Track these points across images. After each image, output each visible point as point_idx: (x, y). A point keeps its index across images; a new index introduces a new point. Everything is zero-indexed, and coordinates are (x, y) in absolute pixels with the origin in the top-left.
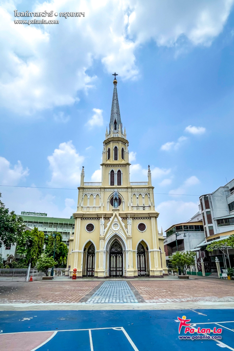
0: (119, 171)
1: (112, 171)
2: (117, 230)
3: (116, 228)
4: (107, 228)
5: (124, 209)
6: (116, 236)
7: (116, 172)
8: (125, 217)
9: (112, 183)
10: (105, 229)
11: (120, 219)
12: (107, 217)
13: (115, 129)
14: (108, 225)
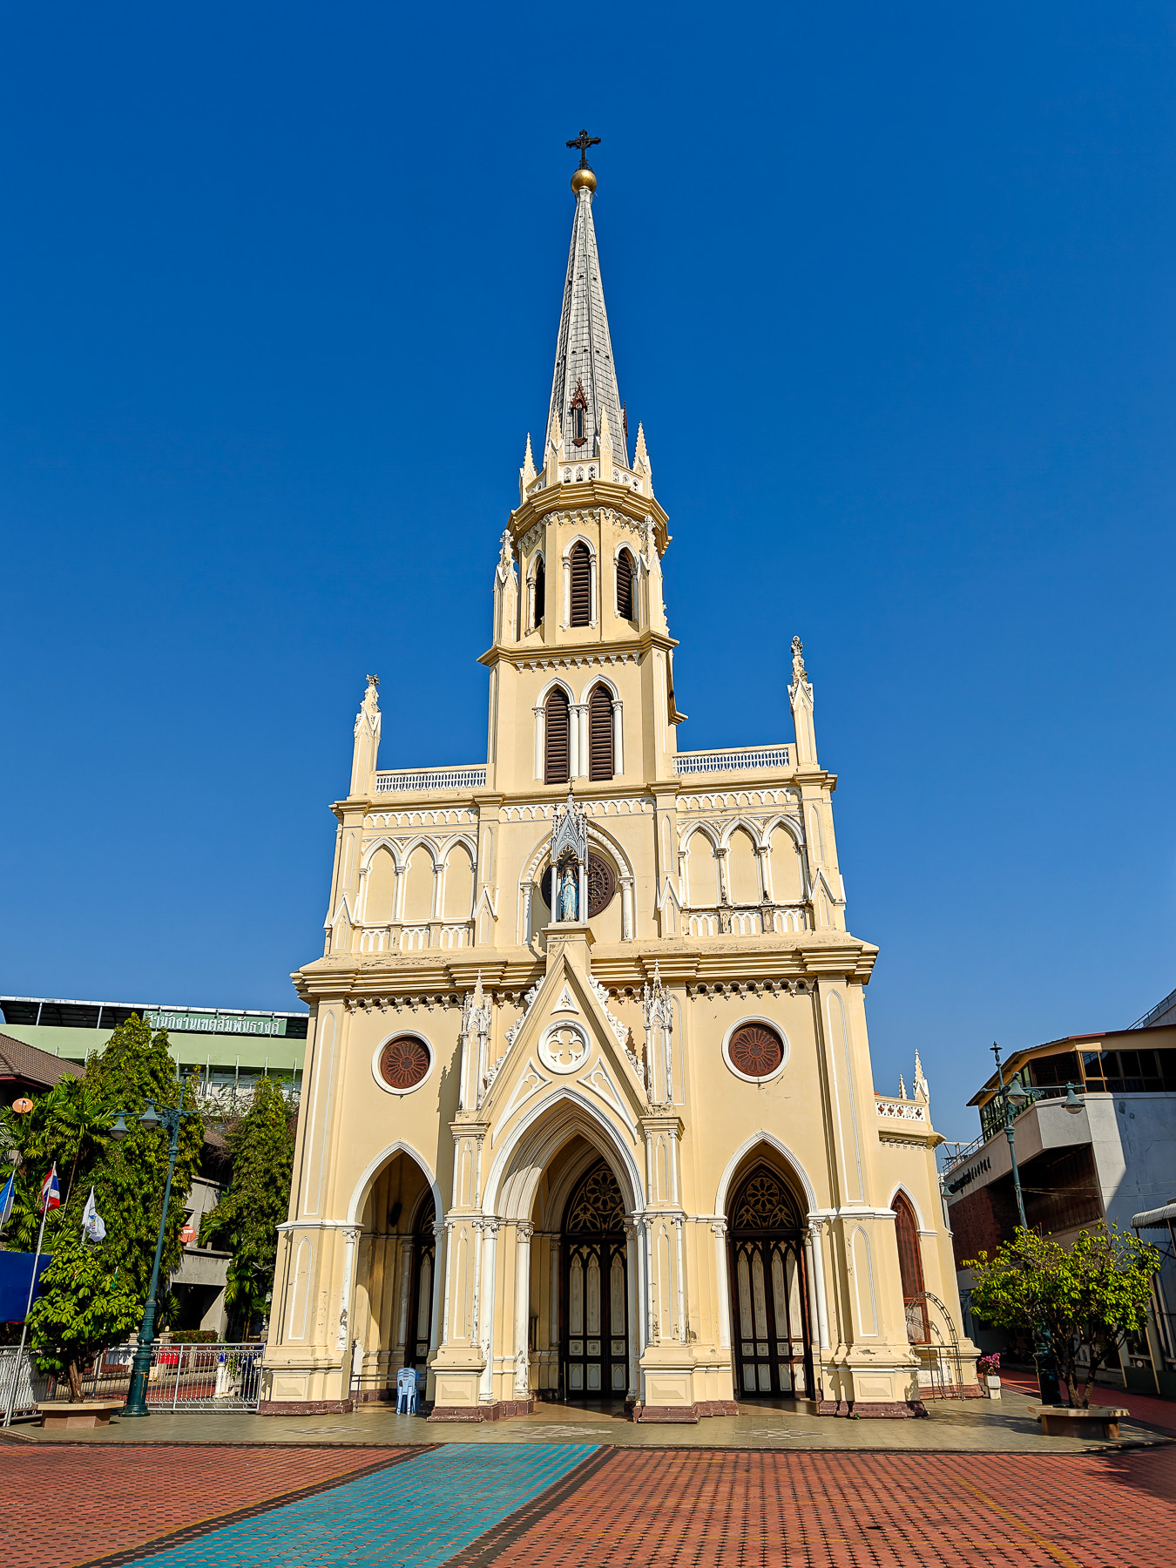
0: (602, 692)
1: (558, 695)
3: (564, 1056)
4: (504, 1061)
6: (566, 1112)
7: (580, 696)
9: (557, 768)
11: (597, 995)
12: (514, 988)
13: (579, 441)
14: (515, 1035)
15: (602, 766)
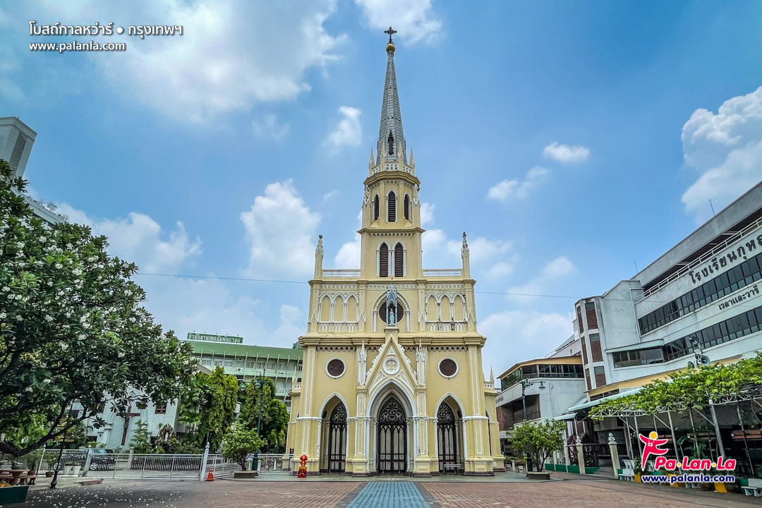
0: (399, 246)
1: (384, 246)
2: (394, 372)
3: (391, 370)
4: (372, 370)
5: (410, 328)
6: (391, 385)
7: (391, 247)
8: (411, 346)
9: (384, 272)
10: (367, 370)
11: (402, 350)
12: (372, 346)
13: (391, 153)
14: (375, 362)
15: (399, 272)
